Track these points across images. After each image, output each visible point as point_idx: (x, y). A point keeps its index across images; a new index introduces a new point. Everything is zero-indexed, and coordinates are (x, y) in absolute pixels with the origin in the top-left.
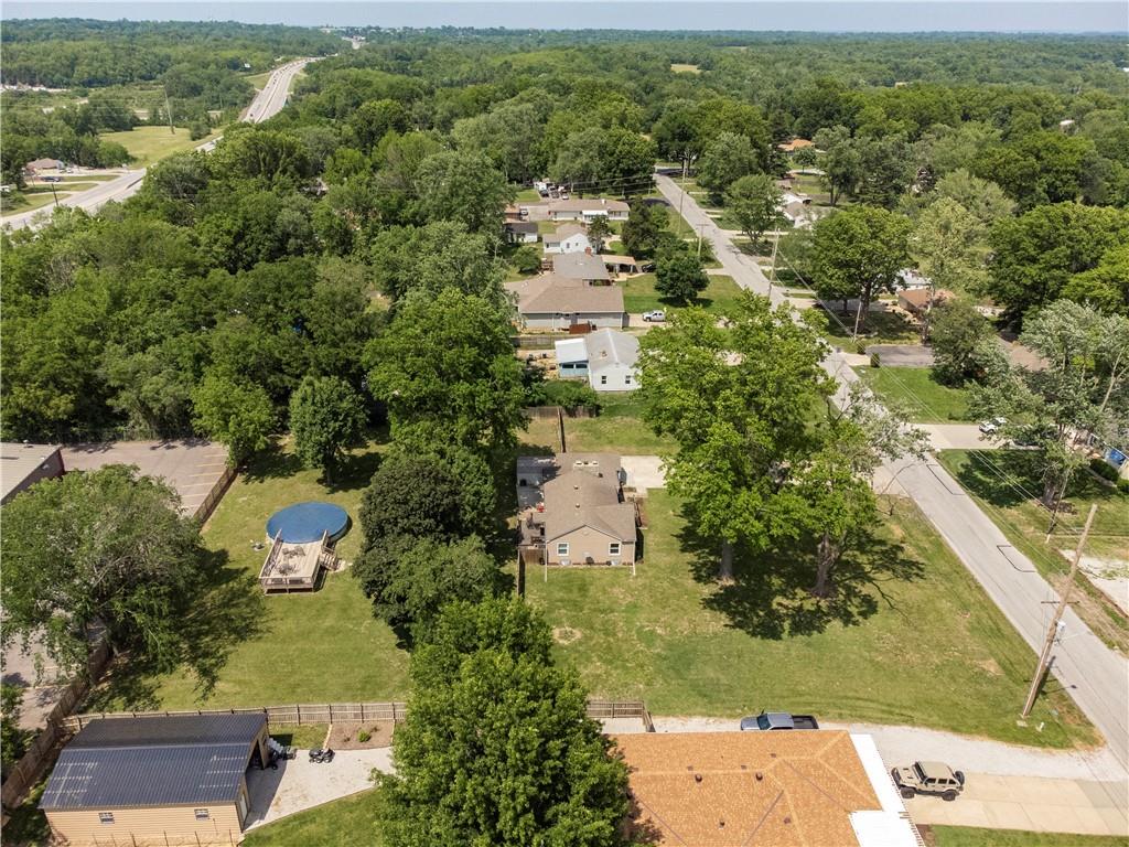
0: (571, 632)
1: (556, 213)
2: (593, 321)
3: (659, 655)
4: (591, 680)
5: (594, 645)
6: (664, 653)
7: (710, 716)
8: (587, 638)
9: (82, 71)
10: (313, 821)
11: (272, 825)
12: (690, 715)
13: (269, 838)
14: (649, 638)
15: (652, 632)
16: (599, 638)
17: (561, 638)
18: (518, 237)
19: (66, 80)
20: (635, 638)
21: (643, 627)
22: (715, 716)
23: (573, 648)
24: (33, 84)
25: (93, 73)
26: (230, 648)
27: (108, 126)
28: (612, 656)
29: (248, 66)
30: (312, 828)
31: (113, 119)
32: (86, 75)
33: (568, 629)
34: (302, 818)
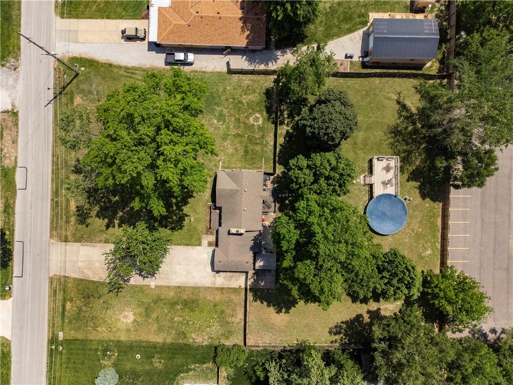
0: (254, 121)
3: (218, 106)
4: (248, 92)
5: (245, 112)
6: (216, 107)
7: (204, 72)
8: (247, 117)
10: (347, 30)
11: (359, 29)
12: (212, 72)
13: (360, 24)
14: (221, 117)
15: (219, 121)
16: (242, 117)
17: (259, 118)
20: (227, 117)
21: (222, 124)
22: (202, 72)
23: (254, 111)
26: (398, 121)
28: (238, 105)
30: (347, 26)
33: (255, 124)
34: (350, 31)
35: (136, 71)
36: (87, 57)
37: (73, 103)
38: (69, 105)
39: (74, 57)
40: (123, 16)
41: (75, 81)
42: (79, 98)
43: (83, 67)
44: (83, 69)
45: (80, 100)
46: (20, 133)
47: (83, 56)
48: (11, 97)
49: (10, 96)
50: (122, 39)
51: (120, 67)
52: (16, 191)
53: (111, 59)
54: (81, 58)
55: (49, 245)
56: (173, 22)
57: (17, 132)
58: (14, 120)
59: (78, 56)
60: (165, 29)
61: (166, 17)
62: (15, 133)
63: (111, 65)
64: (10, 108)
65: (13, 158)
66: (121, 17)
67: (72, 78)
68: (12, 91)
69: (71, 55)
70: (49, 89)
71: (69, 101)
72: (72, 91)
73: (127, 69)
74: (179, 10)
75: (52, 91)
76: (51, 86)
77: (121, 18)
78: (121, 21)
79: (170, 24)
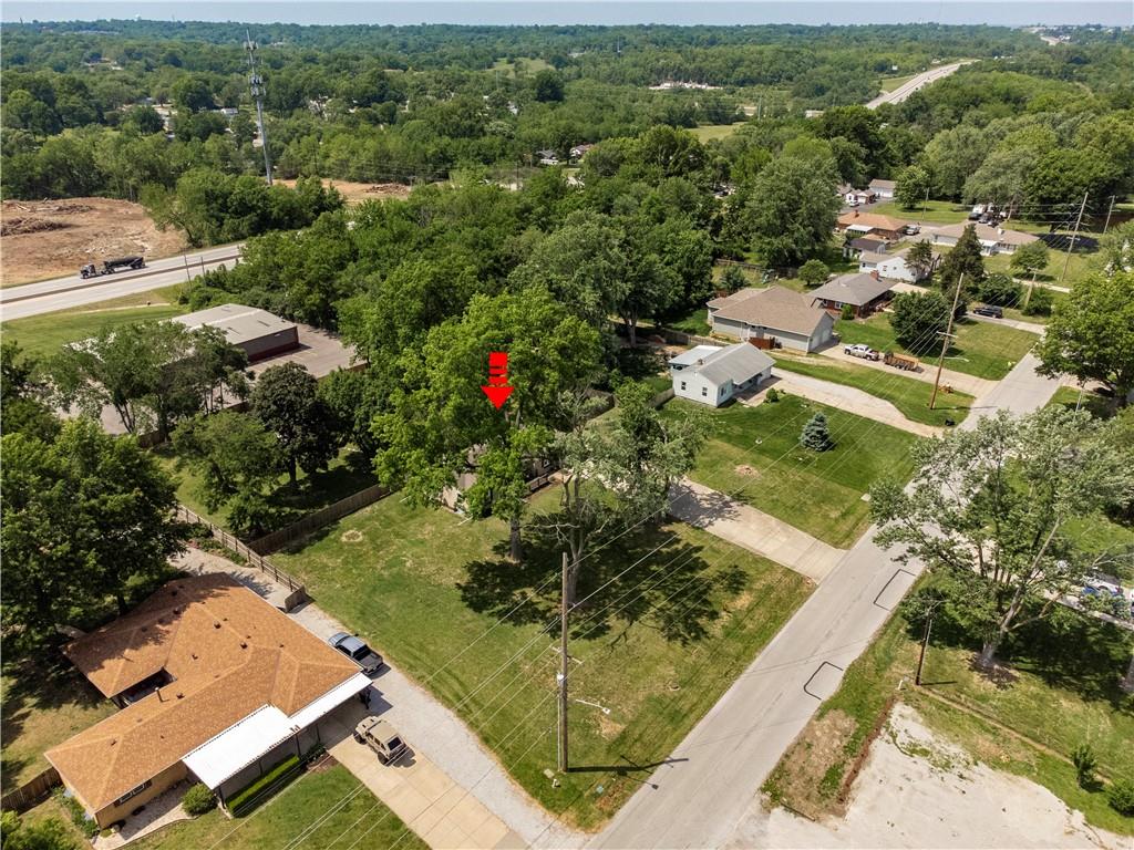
0: (358, 536)
1: (936, 237)
2: (779, 339)
3: (381, 576)
5: (356, 550)
6: (386, 576)
9: (741, 71)
12: (334, 617)
14: (395, 564)
15: (403, 562)
16: (366, 548)
17: (346, 536)
18: (854, 253)
19: (725, 79)
21: (404, 556)
23: (342, 545)
24: (687, 81)
25: (749, 74)
27: (710, 120)
28: (354, 561)
29: (895, 68)
31: (717, 114)
32: (742, 75)
35: (451, 698)
36: (518, 788)
37: (624, 732)
38: (636, 736)
39: (548, 808)
40: (366, 798)
41: (584, 764)
42: (604, 731)
43: (545, 777)
44: (549, 773)
45: (602, 725)
46: (783, 750)
47: (525, 794)
48: (762, 828)
49: (763, 833)
50: (414, 762)
51: (473, 725)
52: (849, 669)
53: (474, 748)
54: (534, 794)
55: (825, 579)
56: (298, 666)
57: (787, 756)
58: (782, 782)
59: (536, 803)
60: (324, 672)
61: (296, 686)
62: (793, 758)
63: (486, 740)
64: (778, 811)
65: (826, 722)
66: (370, 799)
67: (587, 774)
68: (751, 839)
69: (550, 818)
70: (655, 787)
71: (629, 741)
72: (608, 753)
73: (463, 714)
74: (264, 682)
75: (652, 780)
76: (646, 788)
77: (374, 798)
78: (379, 794)
79: (308, 667)
